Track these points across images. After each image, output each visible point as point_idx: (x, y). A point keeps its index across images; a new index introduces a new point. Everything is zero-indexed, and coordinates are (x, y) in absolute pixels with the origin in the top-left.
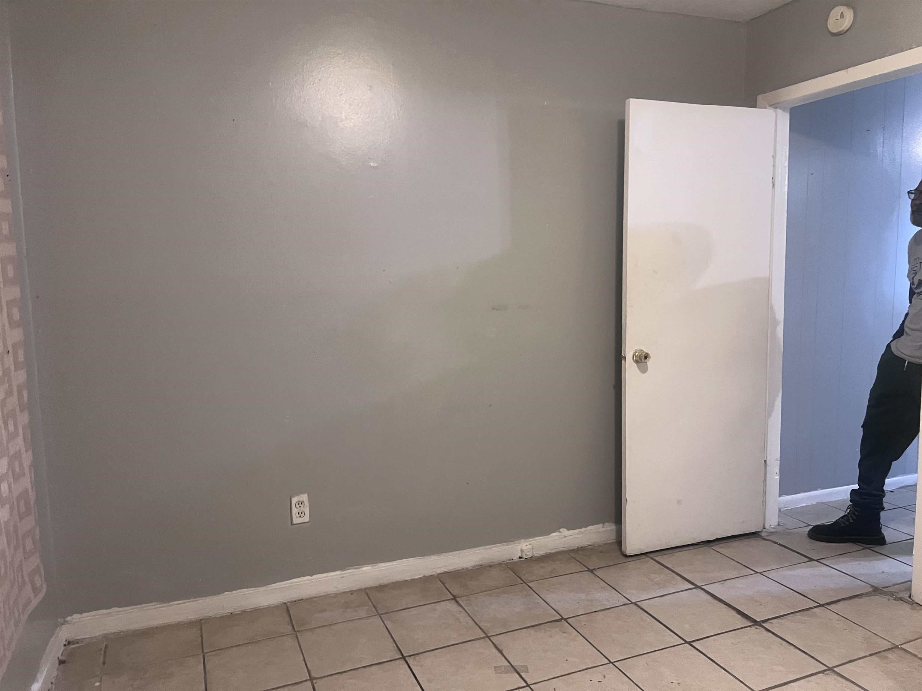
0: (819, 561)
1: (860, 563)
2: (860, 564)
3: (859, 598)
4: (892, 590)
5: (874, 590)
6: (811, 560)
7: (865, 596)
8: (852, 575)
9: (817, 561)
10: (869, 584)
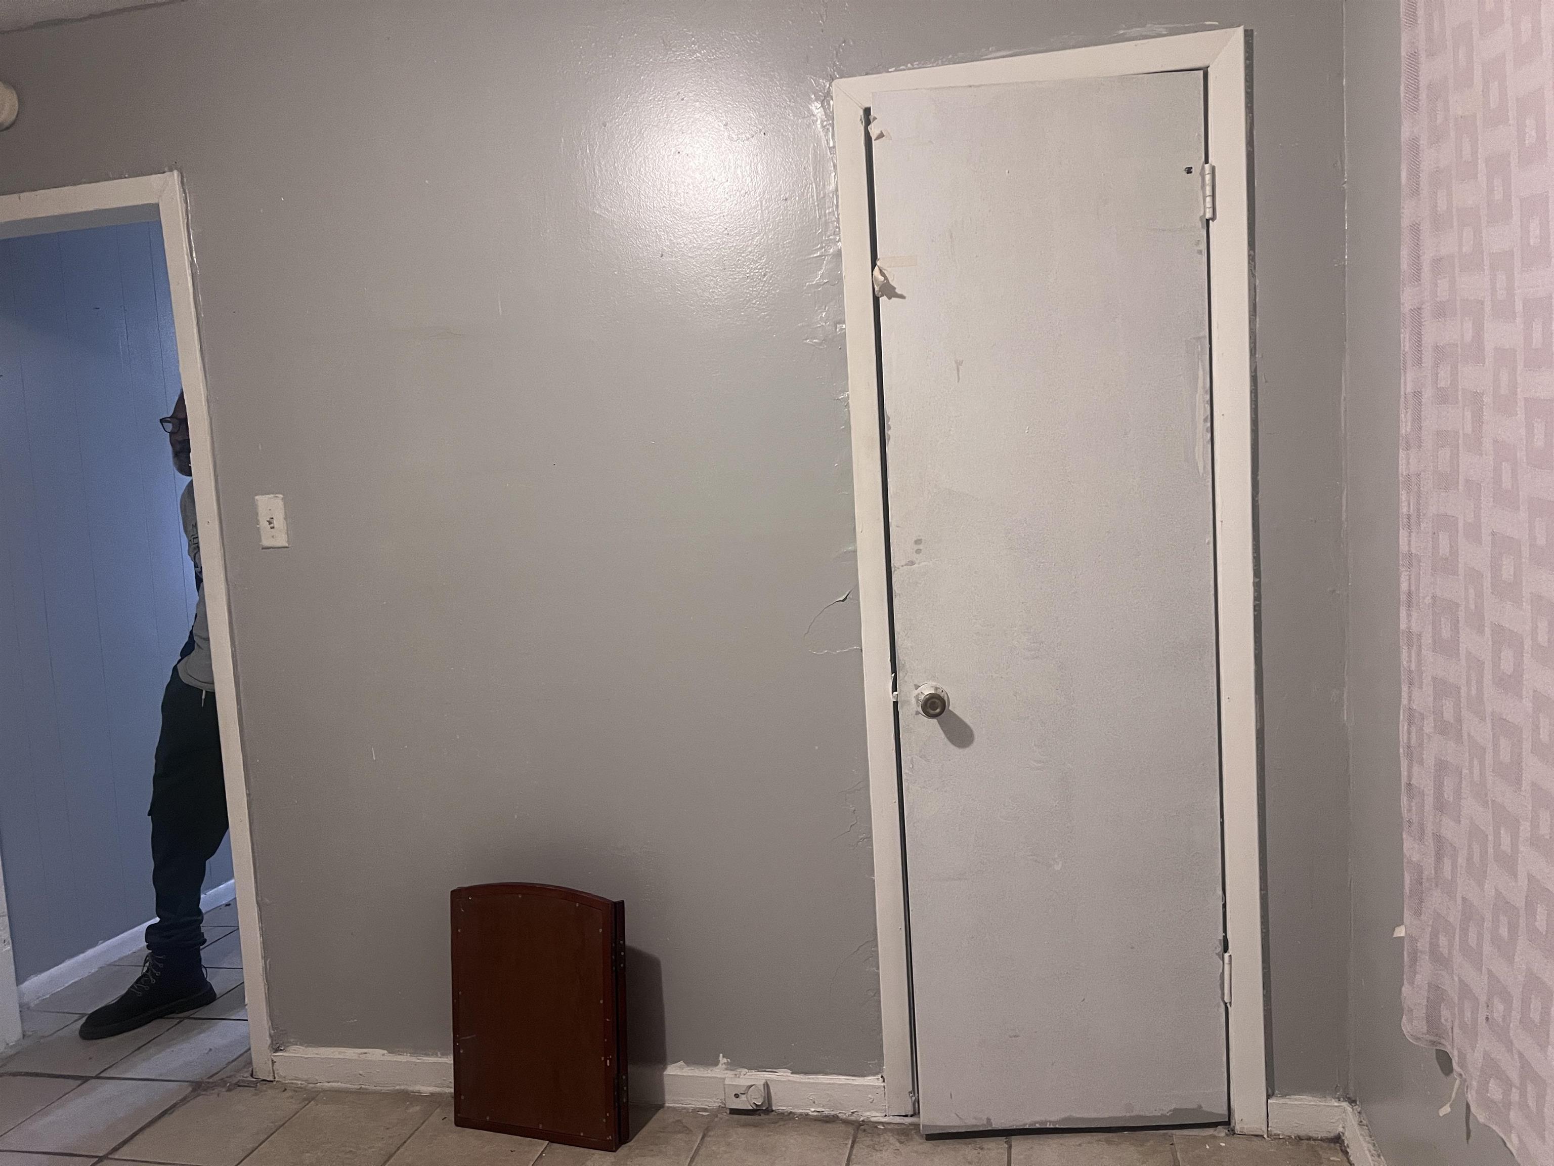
0: (102, 1075)
1: (172, 1049)
2: (173, 1051)
3: (170, 1114)
4: (224, 1076)
5: (193, 1089)
6: (85, 1079)
7: (180, 1106)
8: (161, 1078)
9: (97, 1077)
10: (187, 1082)
